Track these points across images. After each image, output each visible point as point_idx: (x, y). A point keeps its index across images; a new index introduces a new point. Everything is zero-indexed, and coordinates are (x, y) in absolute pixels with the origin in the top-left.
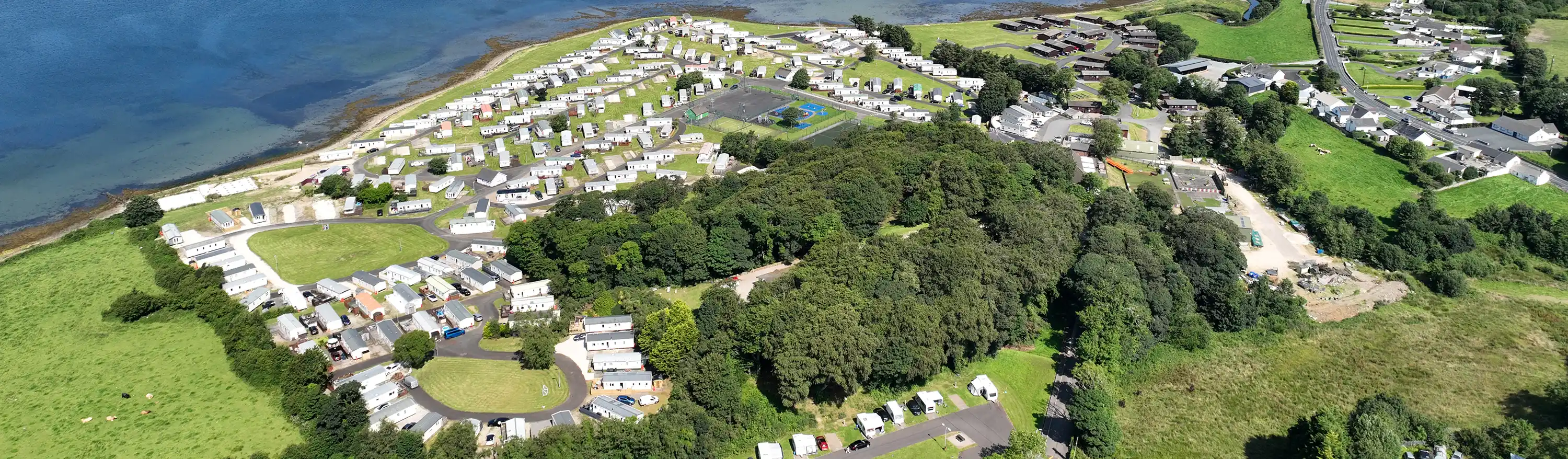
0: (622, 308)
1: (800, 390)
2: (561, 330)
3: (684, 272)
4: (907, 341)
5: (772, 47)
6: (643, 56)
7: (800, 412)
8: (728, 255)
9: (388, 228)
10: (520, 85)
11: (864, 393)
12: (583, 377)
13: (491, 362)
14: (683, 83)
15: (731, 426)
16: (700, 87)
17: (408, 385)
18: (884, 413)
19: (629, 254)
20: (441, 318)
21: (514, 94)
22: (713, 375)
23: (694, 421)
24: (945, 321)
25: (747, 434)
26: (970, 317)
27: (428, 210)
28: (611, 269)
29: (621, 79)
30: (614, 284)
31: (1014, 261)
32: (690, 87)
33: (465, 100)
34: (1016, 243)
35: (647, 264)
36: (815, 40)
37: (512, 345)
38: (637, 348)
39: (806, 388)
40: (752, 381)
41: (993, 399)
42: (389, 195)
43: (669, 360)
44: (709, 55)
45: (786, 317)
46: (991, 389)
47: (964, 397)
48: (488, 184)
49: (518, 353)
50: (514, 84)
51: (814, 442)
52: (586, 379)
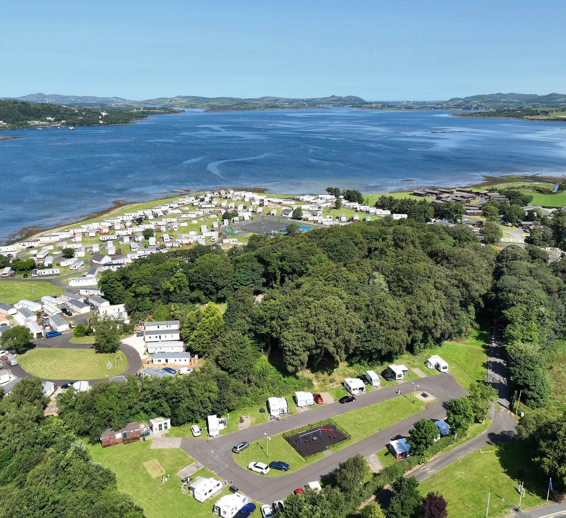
0: (173, 317)
1: (301, 358)
2: (127, 330)
3: (217, 292)
4: (381, 324)
5: (280, 203)
6: (203, 206)
7: (300, 378)
8: (248, 280)
9: (28, 284)
10: (128, 218)
11: (349, 366)
12: (140, 357)
13: (74, 350)
14: (226, 216)
15: (247, 385)
16: (236, 219)
17: (9, 364)
18: (365, 379)
19: (179, 281)
20: (46, 326)
21: (123, 222)
22: (234, 348)
23: (217, 379)
24: (409, 312)
25: (260, 390)
26: (429, 308)
27: (57, 275)
28: (167, 292)
29: (189, 216)
30: (169, 301)
31: (455, 277)
32: (231, 219)
33: (93, 224)
34: (455, 266)
35: (192, 289)
36: (305, 200)
37: (91, 340)
38: (181, 340)
39: (305, 357)
40: (264, 357)
41: (445, 371)
42: (33, 267)
43: (202, 343)
44: (243, 205)
45: (290, 306)
46: (443, 363)
47: (423, 370)
48: (99, 263)
49: (95, 344)
50: (125, 217)
51: (312, 398)
52: (142, 358)
